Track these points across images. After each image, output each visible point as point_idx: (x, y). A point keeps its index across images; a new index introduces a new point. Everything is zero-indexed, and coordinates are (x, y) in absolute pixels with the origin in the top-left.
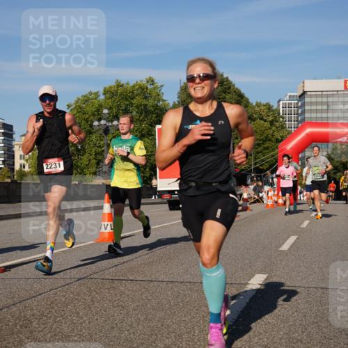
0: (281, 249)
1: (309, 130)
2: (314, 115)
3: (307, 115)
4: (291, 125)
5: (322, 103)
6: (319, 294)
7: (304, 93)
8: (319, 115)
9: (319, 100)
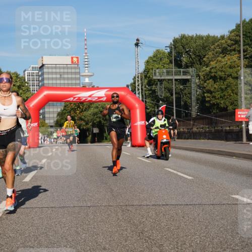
0: (24, 181)
1: (46, 93)
2: (50, 82)
3: (46, 82)
4: (34, 88)
5: (56, 73)
6: (49, 212)
7: (43, 65)
8: (54, 82)
9: (54, 70)
